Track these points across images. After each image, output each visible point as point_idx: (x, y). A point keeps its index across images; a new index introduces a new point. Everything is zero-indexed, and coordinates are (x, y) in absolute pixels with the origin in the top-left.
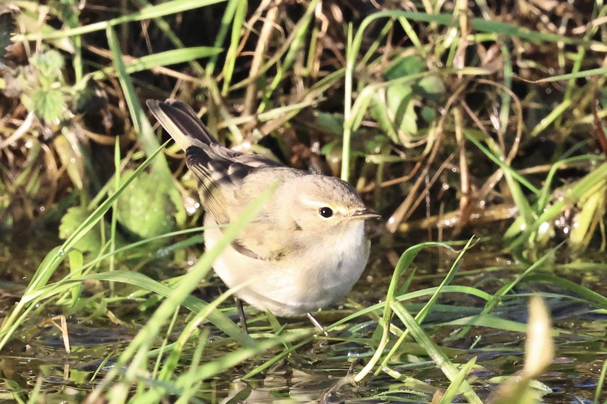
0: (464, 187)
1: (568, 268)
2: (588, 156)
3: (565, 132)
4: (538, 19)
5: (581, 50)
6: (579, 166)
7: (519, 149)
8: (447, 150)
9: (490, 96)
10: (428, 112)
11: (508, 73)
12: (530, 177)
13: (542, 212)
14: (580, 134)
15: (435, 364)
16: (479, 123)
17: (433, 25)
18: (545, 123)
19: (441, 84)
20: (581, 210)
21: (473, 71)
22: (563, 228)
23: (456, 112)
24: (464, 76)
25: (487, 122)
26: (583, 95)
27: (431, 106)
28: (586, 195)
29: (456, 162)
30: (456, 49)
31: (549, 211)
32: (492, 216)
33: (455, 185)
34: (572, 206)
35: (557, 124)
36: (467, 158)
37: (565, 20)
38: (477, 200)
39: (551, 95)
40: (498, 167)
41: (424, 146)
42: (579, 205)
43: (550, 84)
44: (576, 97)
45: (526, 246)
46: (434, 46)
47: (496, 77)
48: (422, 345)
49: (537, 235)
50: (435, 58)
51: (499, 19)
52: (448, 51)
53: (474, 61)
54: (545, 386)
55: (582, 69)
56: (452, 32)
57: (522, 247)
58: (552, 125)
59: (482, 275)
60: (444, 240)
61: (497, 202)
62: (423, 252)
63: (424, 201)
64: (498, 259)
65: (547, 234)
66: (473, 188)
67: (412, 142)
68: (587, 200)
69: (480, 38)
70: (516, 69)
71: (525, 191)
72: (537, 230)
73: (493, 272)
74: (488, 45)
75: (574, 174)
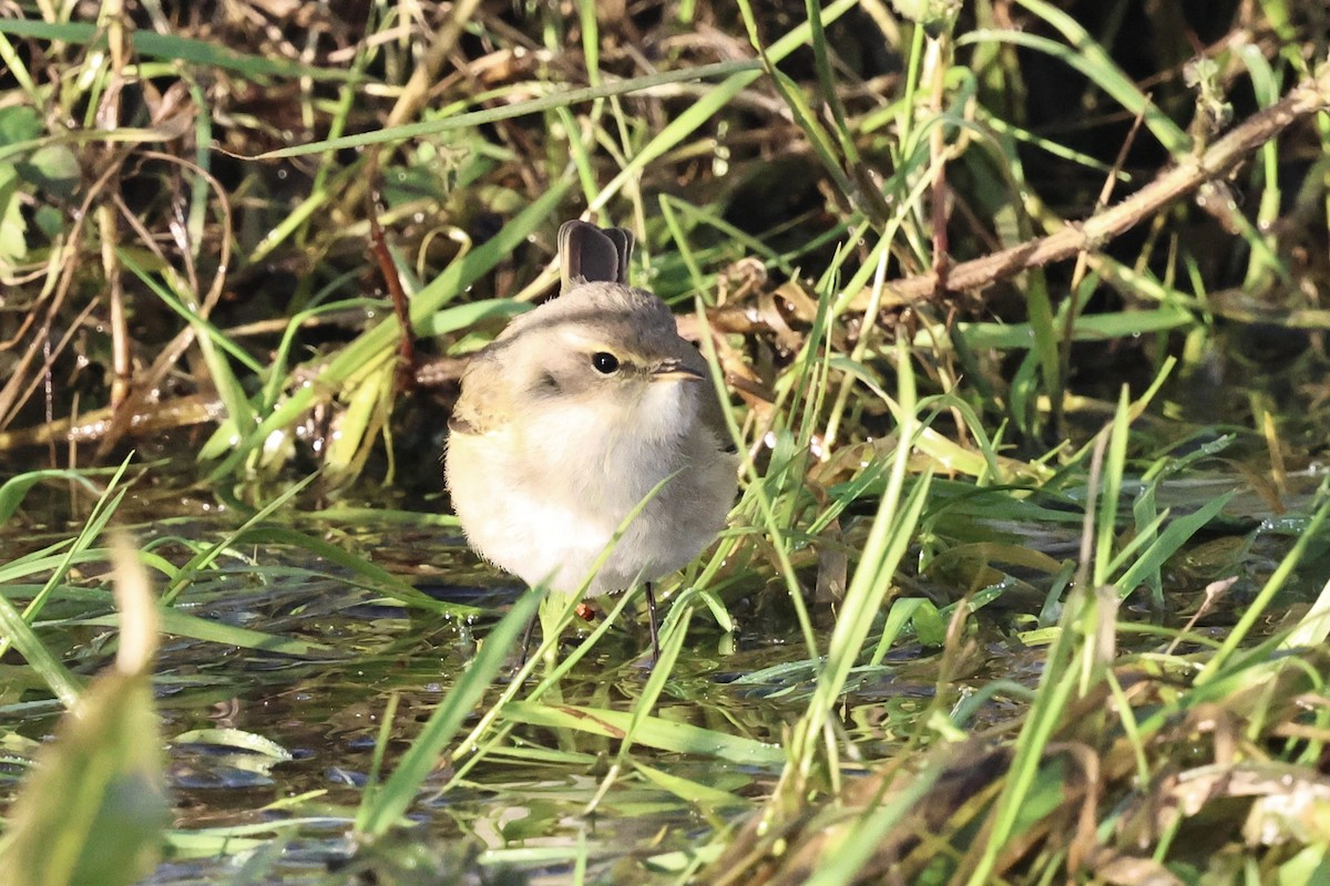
0: (120, 363)
1: (322, 519)
2: (361, 300)
3: (314, 253)
4: (262, 34)
5: (346, 94)
6: (341, 319)
7: (226, 288)
8: (85, 291)
9: (169, 183)
10: (48, 216)
11: (204, 140)
12: (247, 343)
13: (272, 410)
14: (344, 258)
15: (62, 707)
16: (147, 238)
17: (58, 46)
18: (276, 236)
19: (72, 160)
20: (346, 405)
21: (134, 136)
22: (313, 440)
23: (103, 215)
24: (119, 145)
25: (164, 236)
26: (351, 181)
27: (54, 205)
28: (356, 377)
29: (103, 312)
30: (103, 92)
31: (286, 408)
32: (174, 418)
33: (100, 358)
34: (328, 397)
35: (300, 238)
36: (126, 306)
37: (313, 36)
38: (145, 387)
39: (289, 182)
40: (186, 323)
41: (42, 281)
42: (343, 396)
43: (285, 161)
44: (338, 185)
45: (239, 475)
46: (60, 87)
47: (179, 146)
48: (37, 668)
49: (261, 455)
50: (61, 111)
51: (186, 33)
52: (86, 96)
53: (138, 117)
54: (279, 749)
55: (346, 132)
56: (95, 60)
57: (232, 479)
58: (289, 240)
59: (154, 532)
60: (79, 466)
61: (183, 391)
62: (39, 488)
63: (40, 390)
64: (185, 501)
65: (280, 452)
66: (137, 363)
67: (16, 275)
68: (358, 386)
69: (148, 70)
70: (218, 132)
71: (239, 370)
72: (261, 445)
73: (175, 527)
74: (163, 84)
75: (335, 336)
